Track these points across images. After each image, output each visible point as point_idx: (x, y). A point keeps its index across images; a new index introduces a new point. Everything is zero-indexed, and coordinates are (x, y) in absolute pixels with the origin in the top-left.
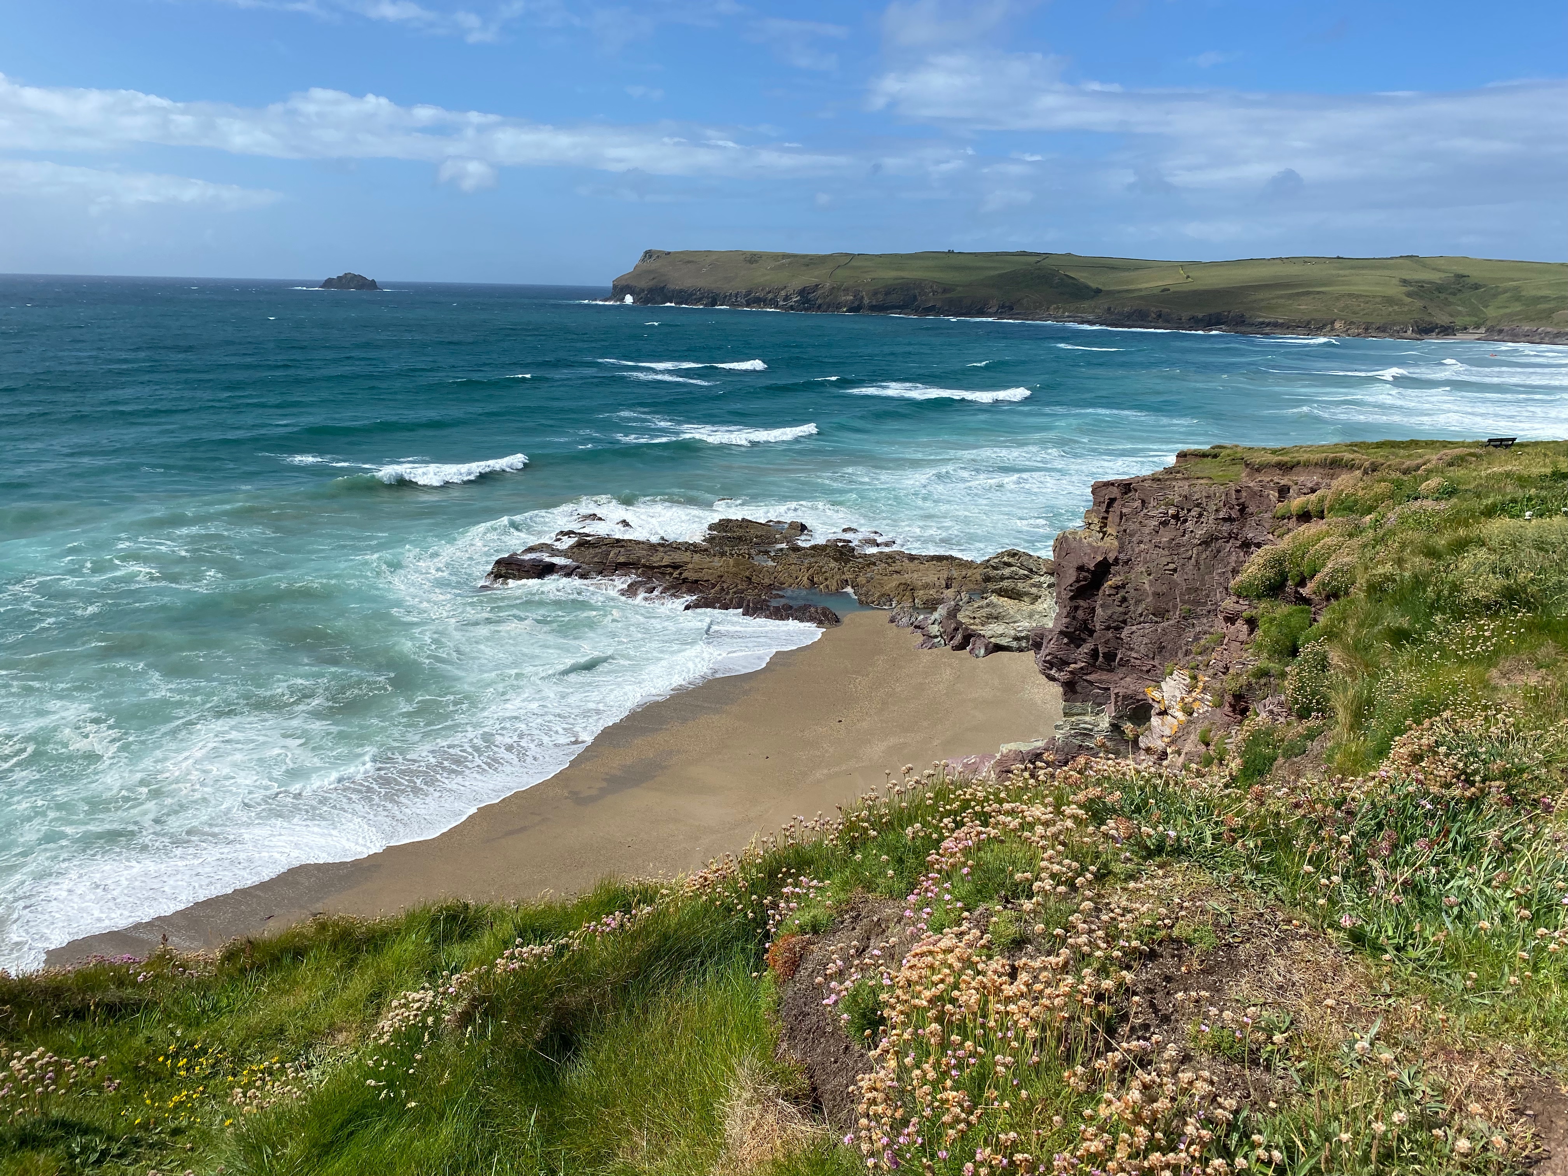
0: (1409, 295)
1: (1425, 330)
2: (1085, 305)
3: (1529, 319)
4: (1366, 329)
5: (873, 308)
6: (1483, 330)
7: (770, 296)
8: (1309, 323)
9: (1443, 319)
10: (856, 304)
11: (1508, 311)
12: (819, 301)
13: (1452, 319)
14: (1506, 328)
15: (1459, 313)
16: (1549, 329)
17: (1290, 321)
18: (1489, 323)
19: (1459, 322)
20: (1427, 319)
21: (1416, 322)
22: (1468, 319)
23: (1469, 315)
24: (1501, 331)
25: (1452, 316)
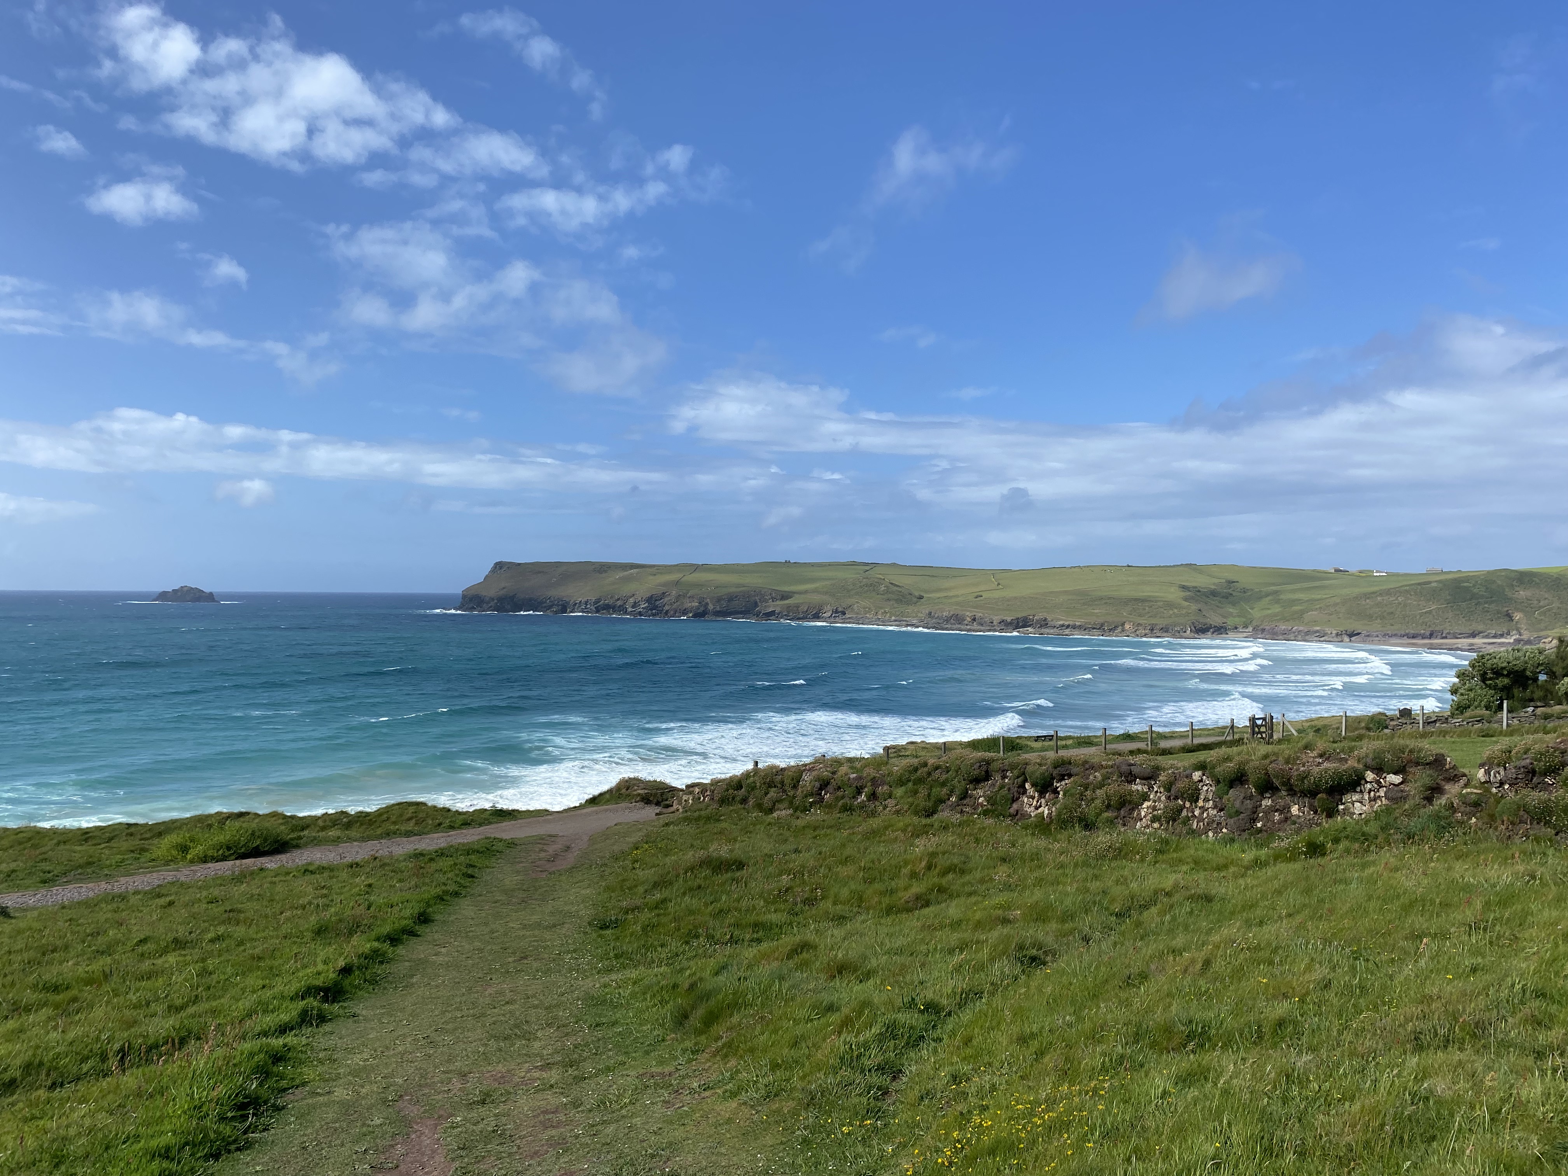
0: (1186, 599)
1: (1201, 630)
2: (910, 609)
3: (1285, 620)
4: (1152, 630)
5: (717, 613)
6: (1250, 629)
7: (619, 603)
8: (1102, 625)
9: (1215, 619)
10: (702, 609)
11: (1269, 612)
12: (667, 608)
13: (1225, 620)
14: (1267, 628)
15: (1231, 614)
16: (1301, 628)
17: (1086, 623)
18: (1255, 623)
19: (1230, 622)
20: (1202, 620)
21: (1193, 623)
22: (1237, 620)
23: (1239, 616)
24: (1263, 630)
25: (1225, 617)
